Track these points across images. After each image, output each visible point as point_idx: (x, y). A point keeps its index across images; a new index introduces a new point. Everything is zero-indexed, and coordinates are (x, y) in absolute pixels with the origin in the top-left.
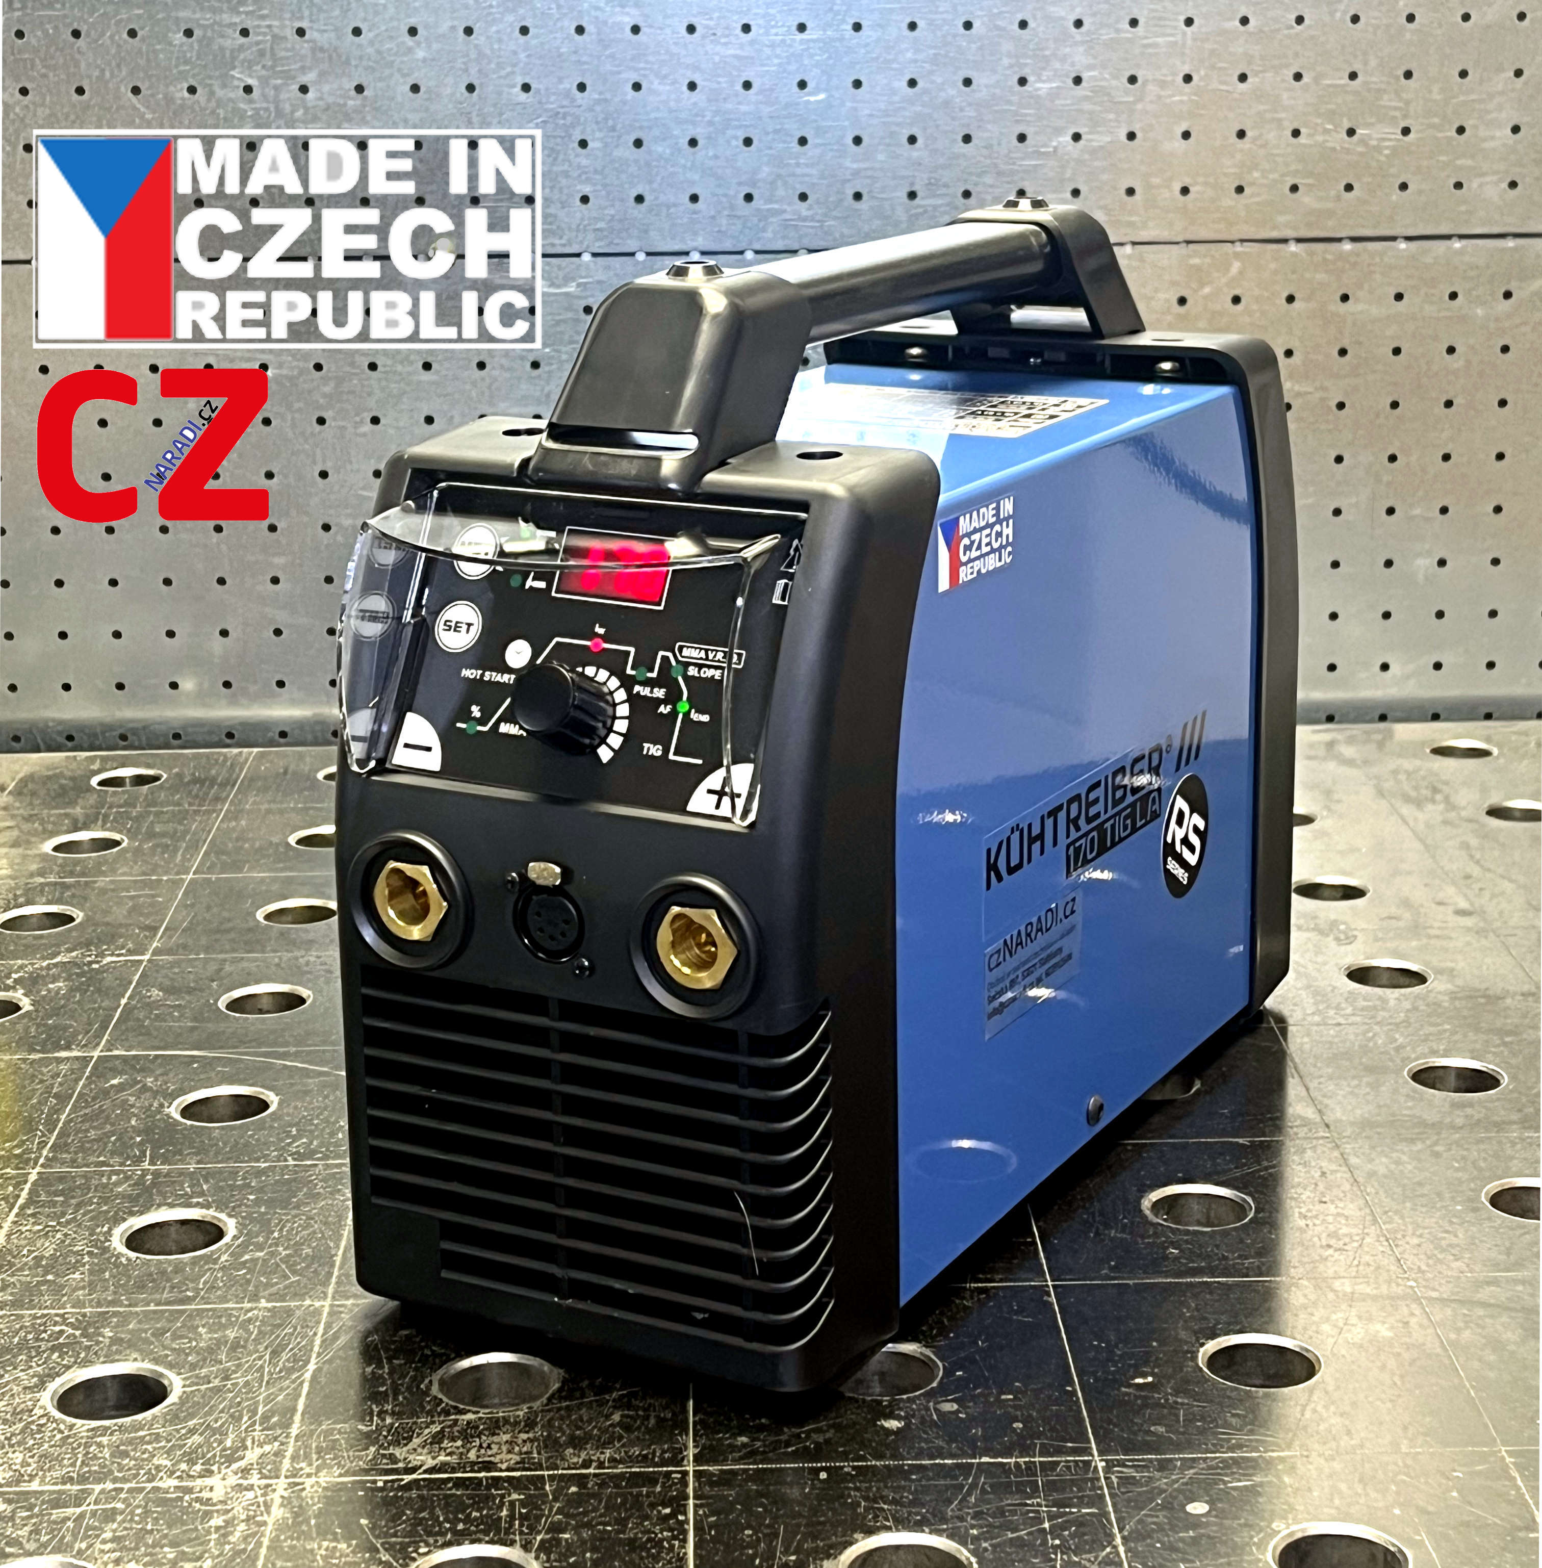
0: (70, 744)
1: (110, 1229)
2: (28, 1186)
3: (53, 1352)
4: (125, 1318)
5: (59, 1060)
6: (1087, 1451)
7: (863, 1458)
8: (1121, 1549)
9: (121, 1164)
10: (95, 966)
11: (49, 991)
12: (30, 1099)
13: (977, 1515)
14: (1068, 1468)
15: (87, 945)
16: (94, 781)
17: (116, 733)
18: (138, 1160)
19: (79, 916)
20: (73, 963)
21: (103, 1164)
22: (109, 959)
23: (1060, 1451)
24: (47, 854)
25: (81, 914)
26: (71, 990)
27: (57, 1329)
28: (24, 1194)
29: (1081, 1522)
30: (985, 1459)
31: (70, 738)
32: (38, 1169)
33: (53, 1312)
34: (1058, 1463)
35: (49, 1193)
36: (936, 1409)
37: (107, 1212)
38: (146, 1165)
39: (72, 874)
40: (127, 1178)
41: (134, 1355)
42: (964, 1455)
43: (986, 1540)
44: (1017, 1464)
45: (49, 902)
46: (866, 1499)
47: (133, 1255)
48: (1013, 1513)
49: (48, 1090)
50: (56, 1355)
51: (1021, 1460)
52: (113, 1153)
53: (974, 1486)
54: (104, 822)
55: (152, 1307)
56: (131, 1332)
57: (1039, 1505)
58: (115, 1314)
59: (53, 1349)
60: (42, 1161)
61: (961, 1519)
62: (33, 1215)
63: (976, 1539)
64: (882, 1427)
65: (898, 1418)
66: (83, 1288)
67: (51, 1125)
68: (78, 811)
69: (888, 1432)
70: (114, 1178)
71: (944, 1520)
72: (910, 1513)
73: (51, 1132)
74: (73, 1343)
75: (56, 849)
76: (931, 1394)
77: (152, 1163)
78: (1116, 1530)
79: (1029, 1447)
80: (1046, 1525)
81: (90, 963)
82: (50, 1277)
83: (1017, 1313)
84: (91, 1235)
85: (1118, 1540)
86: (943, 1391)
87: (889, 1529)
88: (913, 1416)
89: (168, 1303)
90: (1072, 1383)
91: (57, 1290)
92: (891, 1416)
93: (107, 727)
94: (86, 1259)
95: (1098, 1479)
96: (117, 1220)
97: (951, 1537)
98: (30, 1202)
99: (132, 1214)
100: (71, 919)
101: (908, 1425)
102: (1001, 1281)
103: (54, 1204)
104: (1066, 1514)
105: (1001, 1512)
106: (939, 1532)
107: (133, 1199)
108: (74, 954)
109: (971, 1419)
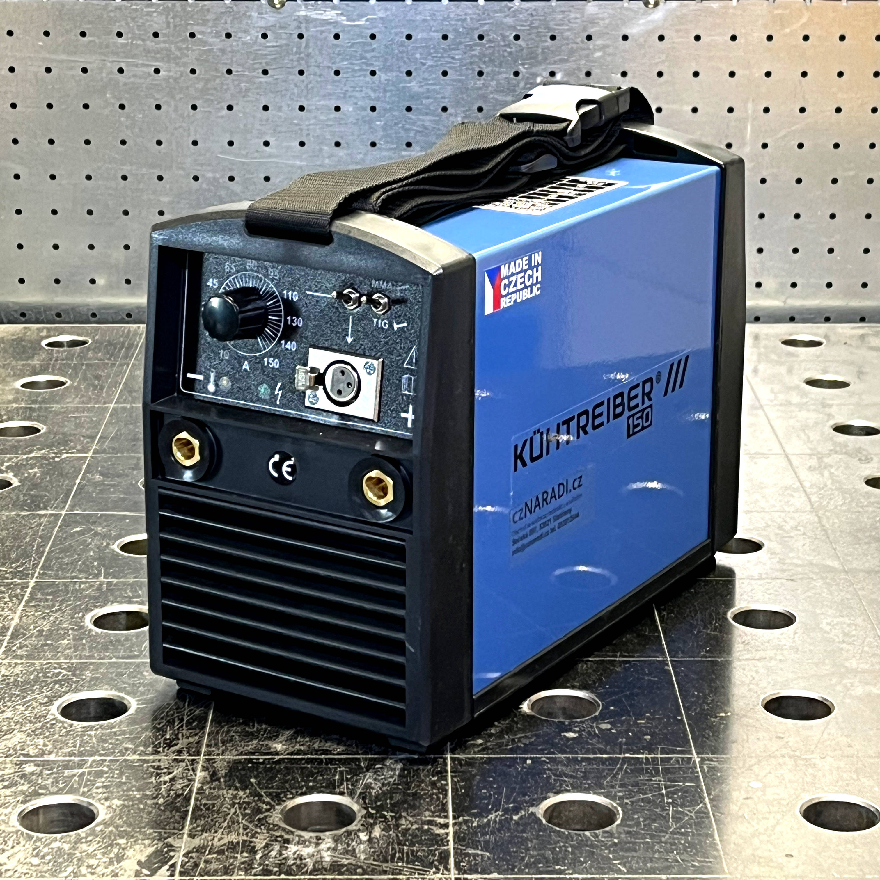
0: (23, 319)
1: (83, 616)
2: (29, 590)
3: (55, 684)
4: (98, 666)
5: (41, 516)
6: (690, 752)
7: (553, 753)
8: (709, 806)
9: (86, 578)
10: (57, 459)
11: (29, 473)
12: (24, 539)
13: (621, 786)
14: (678, 761)
15: (50, 446)
16: (44, 343)
17: (54, 313)
18: (97, 576)
19: (43, 429)
20: (43, 458)
21: (76, 577)
22: (65, 456)
23: (673, 752)
24: (18, 389)
25: (45, 427)
26: (43, 473)
27: (57, 671)
28: (27, 595)
29: (685, 791)
30: (627, 755)
31: (23, 315)
32: (34, 580)
33: (53, 661)
34: (671, 758)
35: (43, 594)
36: (597, 727)
37: (80, 605)
38: (102, 578)
39: (34, 402)
40: (92, 586)
41: (106, 687)
42: (614, 752)
43: (627, 798)
44: (647, 759)
45: (24, 419)
46: (555, 775)
47: (99, 630)
48: (645, 784)
49: (36, 533)
50: (57, 686)
51: (649, 756)
52: (80, 571)
53: (620, 769)
54: (53, 370)
55: (114, 660)
56: (102, 673)
57: (660, 781)
58: (91, 664)
59: (56, 682)
60: (36, 575)
61: (613, 787)
62: (34, 606)
63: (621, 798)
64: (565, 736)
65: (575, 732)
66: (70, 648)
67: (40, 554)
68: (36, 362)
69: (568, 739)
70: (83, 586)
71: (601, 786)
72: (581, 783)
73: (40, 558)
74: (67, 680)
75: (23, 386)
76: (595, 719)
77: (105, 578)
78: (705, 795)
79: (654, 749)
80: (664, 791)
81: (53, 458)
82: (49, 642)
83: (648, 675)
84: (72, 618)
85: (707, 800)
86: (602, 717)
87: (568, 791)
88: (584, 730)
89: (123, 658)
90: (682, 715)
91: (55, 649)
92: (570, 730)
93: (48, 308)
94: (70, 632)
95: (696, 768)
96: (87, 610)
97: (606, 797)
98: (32, 598)
99: (96, 607)
100: (38, 430)
101: (580, 735)
102: (638, 657)
103: (47, 600)
104: (675, 786)
105: (637, 784)
106: (598, 794)
107: (96, 598)
108: (43, 451)
109: (619, 733)
